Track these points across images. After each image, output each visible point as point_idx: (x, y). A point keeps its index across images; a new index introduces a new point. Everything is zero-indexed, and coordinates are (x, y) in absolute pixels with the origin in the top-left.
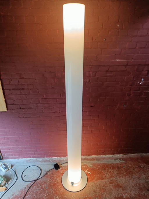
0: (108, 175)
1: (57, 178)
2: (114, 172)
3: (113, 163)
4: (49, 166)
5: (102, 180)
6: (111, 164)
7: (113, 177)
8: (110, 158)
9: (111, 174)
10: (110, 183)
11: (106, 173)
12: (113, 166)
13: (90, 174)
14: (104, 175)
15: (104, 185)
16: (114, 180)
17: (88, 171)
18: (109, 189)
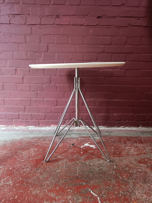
0: (132, 151)
1: (23, 151)
2: (144, 148)
3: (139, 136)
4: (15, 136)
5: (122, 157)
6: (136, 137)
7: (144, 153)
8: (132, 131)
9: (140, 150)
10: (140, 162)
11: (127, 148)
12: (141, 140)
13: (94, 148)
14: (125, 150)
15: (127, 166)
16: (147, 158)
17: (89, 144)
18: (140, 172)
